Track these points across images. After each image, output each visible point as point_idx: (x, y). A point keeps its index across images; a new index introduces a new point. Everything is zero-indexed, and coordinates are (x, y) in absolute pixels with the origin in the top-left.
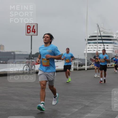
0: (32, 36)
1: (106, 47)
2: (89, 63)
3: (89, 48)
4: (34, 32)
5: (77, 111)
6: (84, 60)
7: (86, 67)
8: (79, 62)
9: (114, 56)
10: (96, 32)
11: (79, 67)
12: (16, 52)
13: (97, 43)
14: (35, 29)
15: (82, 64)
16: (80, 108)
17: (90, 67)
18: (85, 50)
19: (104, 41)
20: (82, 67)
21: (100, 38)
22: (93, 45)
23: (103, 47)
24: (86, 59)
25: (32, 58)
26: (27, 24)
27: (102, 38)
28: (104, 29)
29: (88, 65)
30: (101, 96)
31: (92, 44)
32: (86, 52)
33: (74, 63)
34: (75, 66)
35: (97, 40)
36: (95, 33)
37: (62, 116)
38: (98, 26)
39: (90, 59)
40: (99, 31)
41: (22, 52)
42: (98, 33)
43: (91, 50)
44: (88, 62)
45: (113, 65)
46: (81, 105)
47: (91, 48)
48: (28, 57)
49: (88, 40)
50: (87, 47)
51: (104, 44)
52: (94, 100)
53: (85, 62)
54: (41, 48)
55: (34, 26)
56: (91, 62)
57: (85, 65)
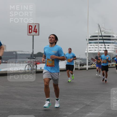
0: (33, 36)
1: (107, 47)
2: (91, 62)
3: (90, 48)
4: (36, 32)
5: (79, 110)
6: (86, 60)
7: (87, 67)
8: (80, 62)
9: (115, 55)
10: (97, 32)
11: (80, 67)
12: (18, 52)
13: (98, 43)
14: (36, 29)
15: (83, 63)
16: (82, 107)
17: (91, 67)
18: (87, 49)
19: (105, 41)
20: (83, 67)
21: (101, 38)
23: (104, 47)
24: (87, 58)
25: (34, 57)
26: (28, 24)
27: (103, 38)
28: (105, 29)
29: (89, 65)
30: (102, 95)
31: (93, 43)
32: (88, 52)
33: (75, 63)
34: (77, 66)
35: (98, 39)
37: (64, 115)
38: (99, 26)
39: (91, 59)
41: (24, 52)
42: (99, 33)
43: (92, 50)
44: (89, 62)
45: (114, 64)
46: (83, 104)
47: (92, 48)
48: (30, 56)
49: (90, 40)
50: (88, 47)
51: (105, 44)
52: (95, 99)
53: (86, 62)
54: (46, 49)
55: (35, 26)
56: (92, 61)
57: (86, 65)
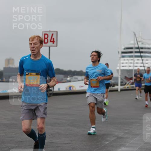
0: (50, 47)
1: (144, 62)
3: (123, 63)
4: (53, 42)
5: (108, 144)
6: (117, 79)
7: (119, 87)
10: (132, 42)
13: (134, 56)
14: (53, 39)
15: (114, 83)
16: (112, 140)
17: (124, 87)
18: (119, 65)
19: (142, 54)
20: (114, 88)
22: (129, 59)
23: (141, 61)
24: (119, 77)
26: (43, 32)
27: (139, 50)
29: (121, 85)
30: (139, 124)
32: (120, 68)
35: (134, 52)
36: (132, 44)
38: (135, 35)
39: (124, 77)
40: (136, 41)
42: (134, 44)
43: (125, 66)
44: (122, 81)
46: (113, 136)
47: (126, 63)
49: (123, 53)
50: (120, 61)
51: (143, 59)
52: (129, 129)
53: (118, 81)
55: (52, 35)
56: (125, 81)
57: (117, 85)
